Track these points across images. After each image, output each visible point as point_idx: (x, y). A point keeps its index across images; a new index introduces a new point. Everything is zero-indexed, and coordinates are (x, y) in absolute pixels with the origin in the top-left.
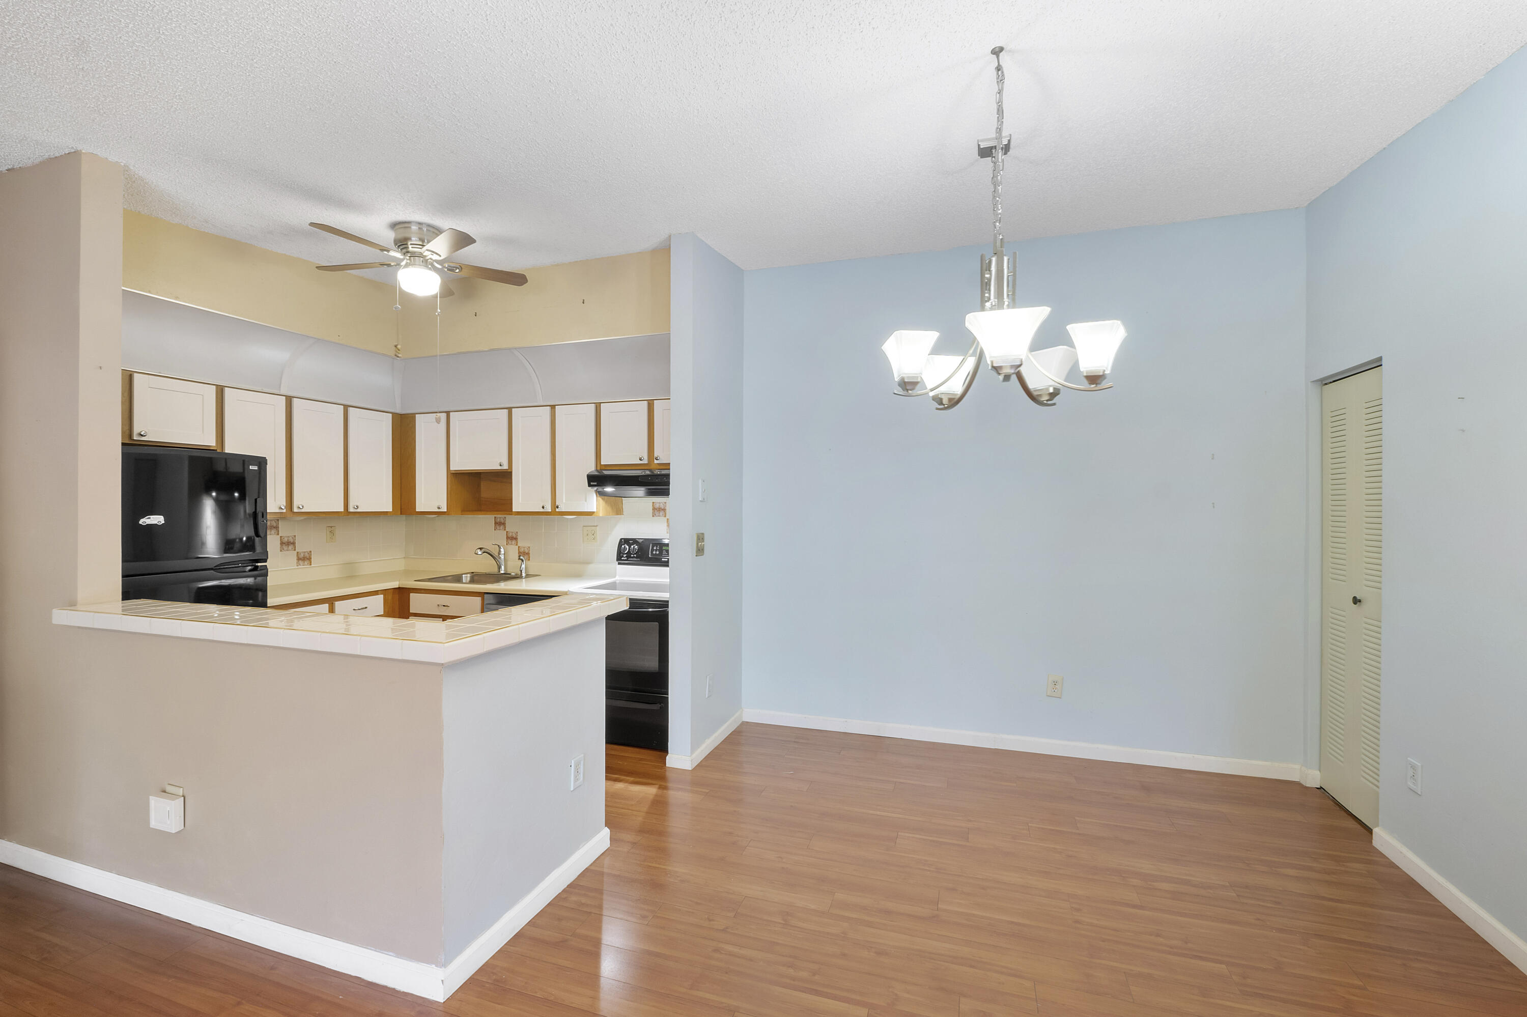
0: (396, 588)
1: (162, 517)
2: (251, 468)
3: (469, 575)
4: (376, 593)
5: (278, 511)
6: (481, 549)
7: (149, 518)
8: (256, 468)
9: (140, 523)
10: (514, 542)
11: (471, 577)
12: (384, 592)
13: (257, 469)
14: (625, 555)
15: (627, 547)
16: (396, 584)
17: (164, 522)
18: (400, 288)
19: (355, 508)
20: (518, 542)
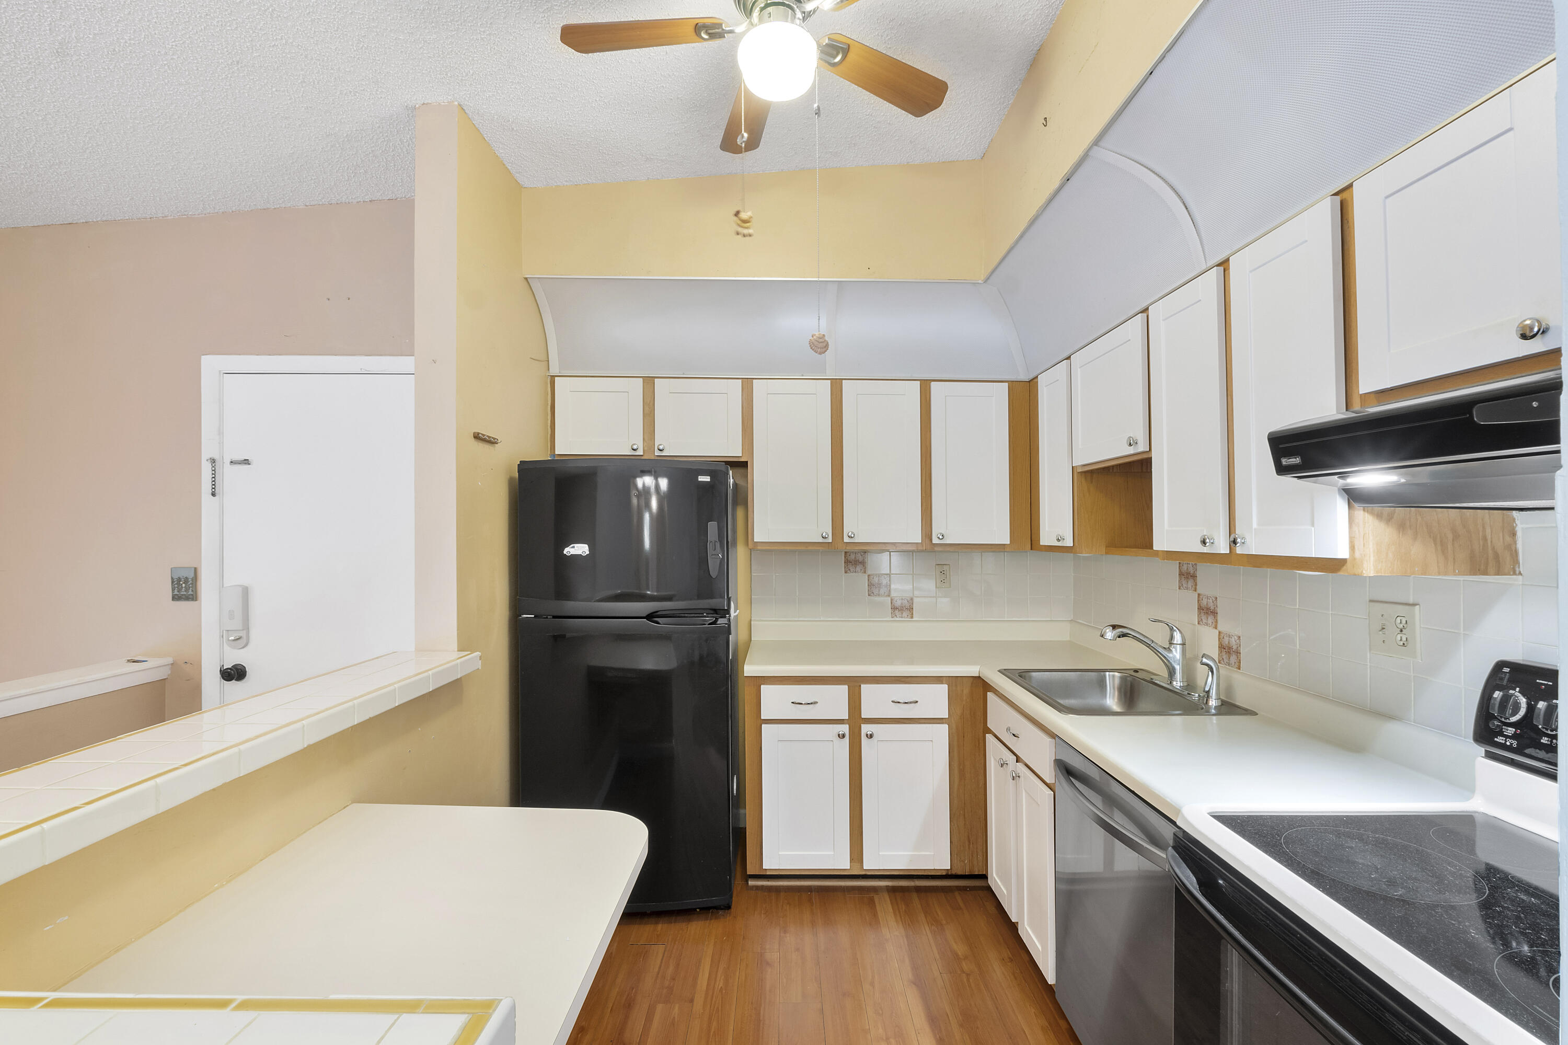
0: (976, 677)
1: (586, 546)
2: (699, 480)
3: (1117, 674)
4: (938, 680)
5: (821, 540)
6: (1114, 627)
7: (573, 547)
8: (707, 479)
9: (565, 552)
10: (1210, 620)
11: (1121, 678)
12: (953, 682)
13: (709, 480)
14: (1510, 731)
15: (1523, 701)
16: (972, 670)
17: (588, 553)
18: (746, 90)
19: (939, 538)
20: (1219, 622)
